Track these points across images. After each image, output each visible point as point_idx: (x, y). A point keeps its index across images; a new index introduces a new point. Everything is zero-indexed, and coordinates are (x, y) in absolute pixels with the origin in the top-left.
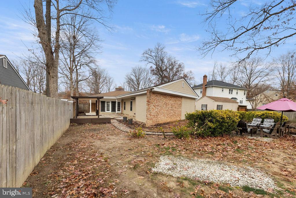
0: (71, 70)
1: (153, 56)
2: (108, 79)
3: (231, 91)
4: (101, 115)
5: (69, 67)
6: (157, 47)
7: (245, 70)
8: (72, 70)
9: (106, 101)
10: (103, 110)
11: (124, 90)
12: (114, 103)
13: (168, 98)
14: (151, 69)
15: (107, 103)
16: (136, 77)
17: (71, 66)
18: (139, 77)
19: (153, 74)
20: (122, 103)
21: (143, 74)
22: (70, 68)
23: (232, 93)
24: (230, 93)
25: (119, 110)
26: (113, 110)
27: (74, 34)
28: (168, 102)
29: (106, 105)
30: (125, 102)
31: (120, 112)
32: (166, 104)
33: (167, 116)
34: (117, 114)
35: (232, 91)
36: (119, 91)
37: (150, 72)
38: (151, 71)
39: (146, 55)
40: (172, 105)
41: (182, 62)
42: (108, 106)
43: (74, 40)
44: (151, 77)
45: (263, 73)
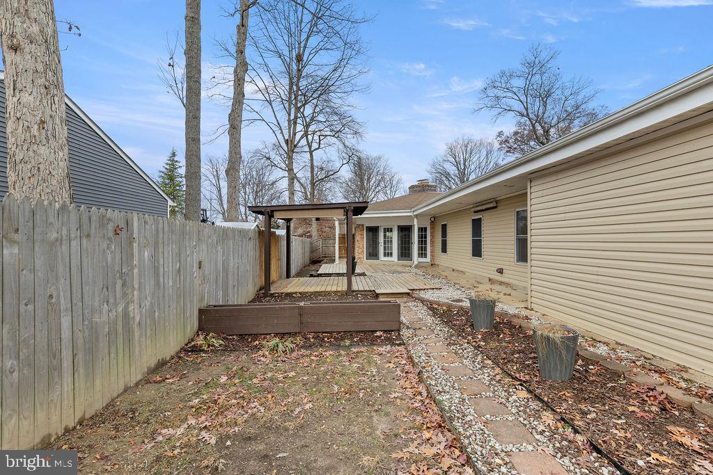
0: (289, 145)
1: (515, 90)
2: (387, 178)
4: (363, 274)
5: (287, 137)
6: (531, 58)
8: (293, 146)
9: (382, 225)
10: (373, 254)
11: (435, 190)
12: (405, 231)
14: (499, 139)
15: (385, 232)
16: (457, 164)
17: (290, 136)
18: (464, 164)
19: (507, 152)
20: (433, 228)
21: (478, 156)
22: (287, 142)
25: (422, 253)
26: (405, 253)
27: (299, 48)
29: (381, 239)
30: (444, 227)
31: (428, 259)
34: (416, 267)
36: (419, 194)
37: (497, 145)
38: (501, 144)
39: (491, 92)
41: (602, 104)
42: (388, 242)
43: (298, 66)
44: (501, 159)
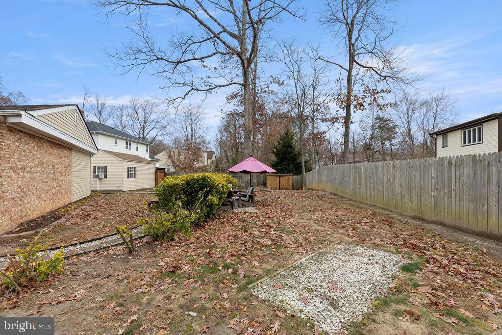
3: (128, 145)
7: (136, 115)
13: (47, 148)
23: (130, 149)
24: (127, 148)
28: (46, 158)
32: (42, 164)
33: (45, 197)
35: (130, 145)
40: (54, 167)
45: (160, 124)
